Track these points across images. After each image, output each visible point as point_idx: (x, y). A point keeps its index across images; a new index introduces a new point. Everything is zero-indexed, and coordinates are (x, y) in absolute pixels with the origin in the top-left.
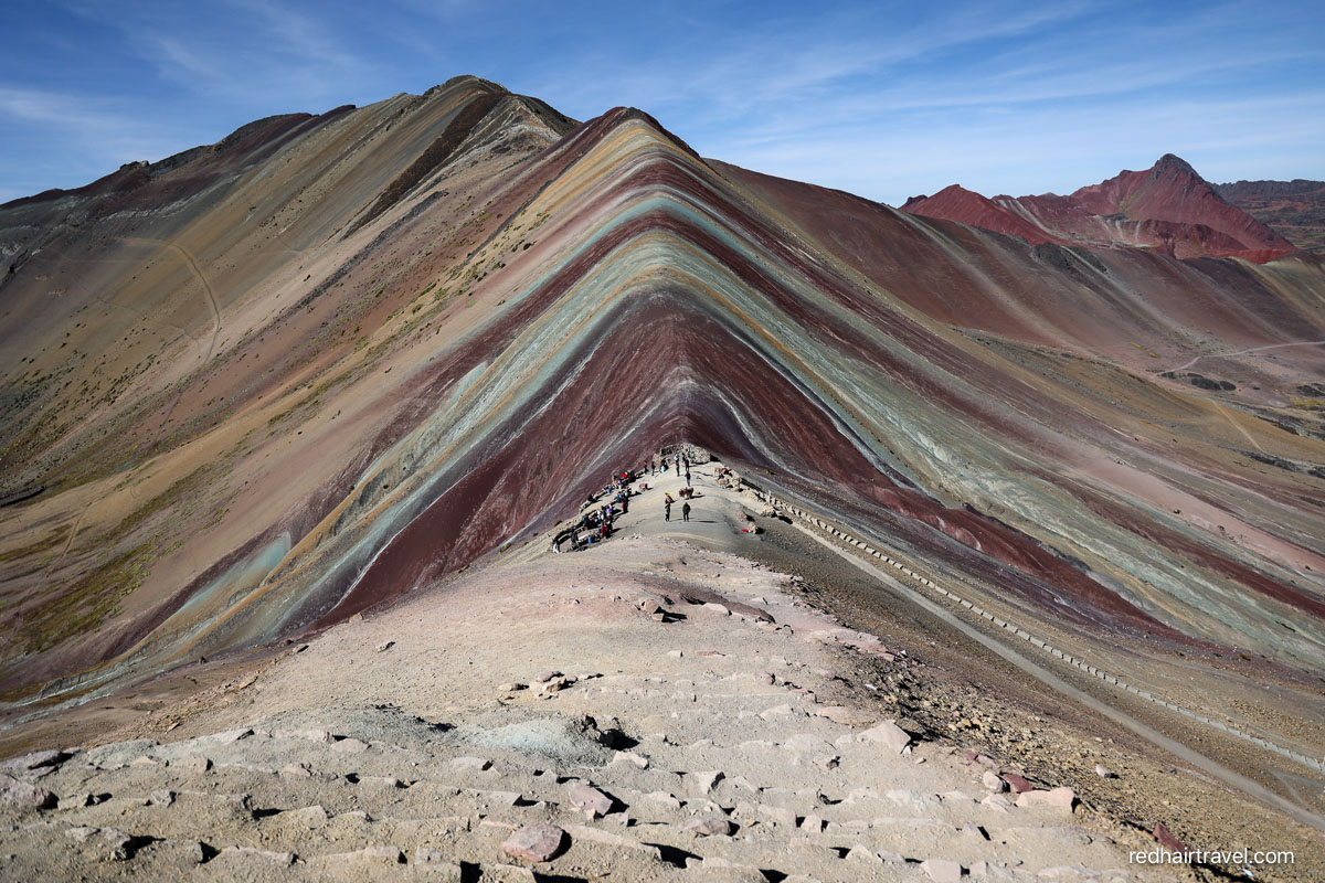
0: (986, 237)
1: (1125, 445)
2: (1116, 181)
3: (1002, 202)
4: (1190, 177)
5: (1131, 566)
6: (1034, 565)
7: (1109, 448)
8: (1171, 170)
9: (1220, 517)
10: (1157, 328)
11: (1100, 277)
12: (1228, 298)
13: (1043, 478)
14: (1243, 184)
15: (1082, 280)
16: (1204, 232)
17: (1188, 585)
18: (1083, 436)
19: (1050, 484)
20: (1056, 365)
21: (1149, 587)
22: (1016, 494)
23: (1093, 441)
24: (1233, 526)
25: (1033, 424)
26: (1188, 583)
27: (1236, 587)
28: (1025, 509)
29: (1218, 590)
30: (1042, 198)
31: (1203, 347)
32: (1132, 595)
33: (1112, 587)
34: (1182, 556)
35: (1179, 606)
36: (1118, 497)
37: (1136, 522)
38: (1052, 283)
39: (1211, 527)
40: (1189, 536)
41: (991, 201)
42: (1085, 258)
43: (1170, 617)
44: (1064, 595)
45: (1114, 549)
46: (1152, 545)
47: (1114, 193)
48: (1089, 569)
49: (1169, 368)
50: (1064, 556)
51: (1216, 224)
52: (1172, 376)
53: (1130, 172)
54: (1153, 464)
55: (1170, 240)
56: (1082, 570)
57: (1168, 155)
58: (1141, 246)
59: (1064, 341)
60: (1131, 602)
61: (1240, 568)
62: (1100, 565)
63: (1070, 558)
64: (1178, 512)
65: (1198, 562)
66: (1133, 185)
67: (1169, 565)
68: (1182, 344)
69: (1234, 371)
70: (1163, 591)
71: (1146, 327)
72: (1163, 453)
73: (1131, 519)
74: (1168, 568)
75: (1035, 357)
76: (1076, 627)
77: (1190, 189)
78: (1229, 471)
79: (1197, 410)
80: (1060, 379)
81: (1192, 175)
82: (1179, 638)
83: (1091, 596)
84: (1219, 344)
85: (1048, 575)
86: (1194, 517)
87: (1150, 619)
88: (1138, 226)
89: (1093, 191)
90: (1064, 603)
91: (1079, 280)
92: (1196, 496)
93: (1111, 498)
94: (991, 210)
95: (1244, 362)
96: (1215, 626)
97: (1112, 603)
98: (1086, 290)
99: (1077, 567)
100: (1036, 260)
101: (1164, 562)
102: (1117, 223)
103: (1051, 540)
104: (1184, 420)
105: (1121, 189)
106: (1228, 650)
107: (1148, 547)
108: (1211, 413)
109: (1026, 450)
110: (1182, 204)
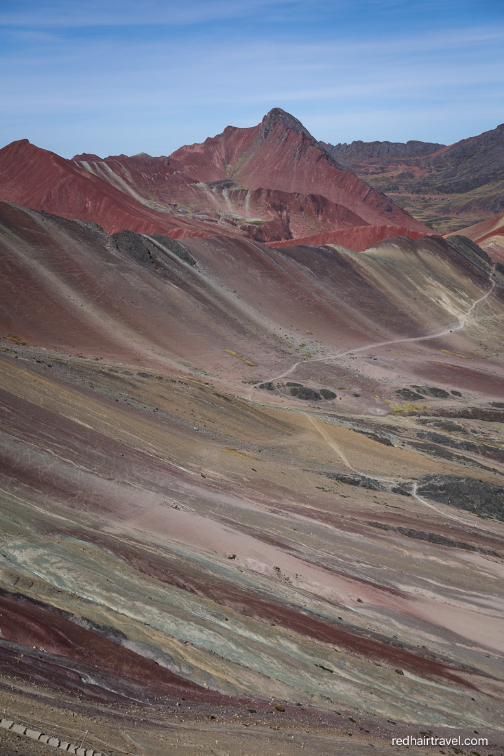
0: (51, 224)
1: (186, 486)
2: (222, 140)
3: (85, 164)
4: (301, 136)
5: (172, 627)
6: (62, 642)
7: (167, 491)
8: (280, 128)
9: (277, 556)
10: (254, 331)
11: (189, 272)
12: (328, 292)
13: (82, 538)
14: (358, 145)
15: (168, 276)
16: (319, 204)
17: (230, 639)
18: (138, 480)
19: (88, 544)
20: (130, 388)
21: (189, 647)
22: (47, 561)
23: (149, 485)
24: (289, 565)
25: (78, 473)
26: (230, 636)
27: (280, 634)
28: (58, 578)
29: (261, 639)
30: (135, 160)
31: (304, 351)
32: (171, 660)
33: (147, 654)
34: (229, 606)
35: (219, 664)
36: (167, 550)
37: (182, 576)
38: (134, 281)
39: (267, 570)
40: (239, 582)
41: (71, 161)
42: (171, 249)
43: (209, 676)
44: (92, 672)
45: (155, 610)
46: (197, 601)
47: (219, 154)
48: (125, 637)
49: (267, 378)
50: (98, 627)
51: (333, 194)
52: (269, 387)
53: (235, 128)
54: (213, 504)
55: (284, 213)
56: (117, 640)
57: (276, 108)
58: (254, 220)
59: (149, 353)
60: (169, 667)
61: (289, 613)
62: (138, 631)
63: (105, 628)
64: (234, 557)
65: (244, 612)
66: (240, 144)
67: (213, 619)
68: (280, 347)
69: (334, 377)
70: (203, 649)
71: (242, 331)
72: (230, 489)
73: (177, 572)
74: (211, 623)
75: (106, 379)
76: (101, 708)
77: (303, 150)
78: (300, 501)
79: (288, 428)
80: (135, 405)
81: (303, 134)
82: (215, 699)
83: (125, 668)
84: (319, 346)
85: (79, 653)
86: (250, 561)
87: (187, 684)
88: (248, 196)
89: (197, 150)
90: (93, 682)
91: (165, 276)
92: (254, 536)
93: (160, 552)
94: (71, 176)
95: (344, 365)
96: (254, 679)
97: (148, 672)
98: (173, 288)
99: (112, 637)
100: (114, 252)
101: (208, 617)
102: (225, 193)
103: (85, 611)
104: (273, 442)
105: (227, 150)
106: (264, 703)
107: (192, 603)
108: (302, 430)
109: (66, 508)
110: (294, 169)
